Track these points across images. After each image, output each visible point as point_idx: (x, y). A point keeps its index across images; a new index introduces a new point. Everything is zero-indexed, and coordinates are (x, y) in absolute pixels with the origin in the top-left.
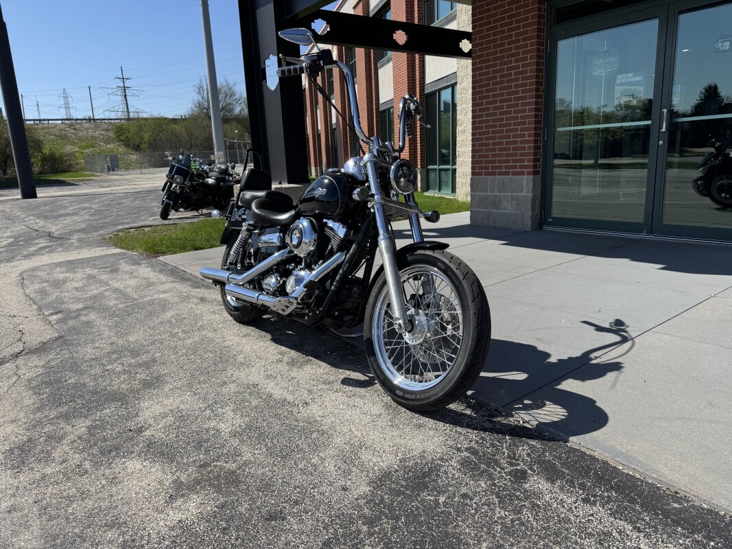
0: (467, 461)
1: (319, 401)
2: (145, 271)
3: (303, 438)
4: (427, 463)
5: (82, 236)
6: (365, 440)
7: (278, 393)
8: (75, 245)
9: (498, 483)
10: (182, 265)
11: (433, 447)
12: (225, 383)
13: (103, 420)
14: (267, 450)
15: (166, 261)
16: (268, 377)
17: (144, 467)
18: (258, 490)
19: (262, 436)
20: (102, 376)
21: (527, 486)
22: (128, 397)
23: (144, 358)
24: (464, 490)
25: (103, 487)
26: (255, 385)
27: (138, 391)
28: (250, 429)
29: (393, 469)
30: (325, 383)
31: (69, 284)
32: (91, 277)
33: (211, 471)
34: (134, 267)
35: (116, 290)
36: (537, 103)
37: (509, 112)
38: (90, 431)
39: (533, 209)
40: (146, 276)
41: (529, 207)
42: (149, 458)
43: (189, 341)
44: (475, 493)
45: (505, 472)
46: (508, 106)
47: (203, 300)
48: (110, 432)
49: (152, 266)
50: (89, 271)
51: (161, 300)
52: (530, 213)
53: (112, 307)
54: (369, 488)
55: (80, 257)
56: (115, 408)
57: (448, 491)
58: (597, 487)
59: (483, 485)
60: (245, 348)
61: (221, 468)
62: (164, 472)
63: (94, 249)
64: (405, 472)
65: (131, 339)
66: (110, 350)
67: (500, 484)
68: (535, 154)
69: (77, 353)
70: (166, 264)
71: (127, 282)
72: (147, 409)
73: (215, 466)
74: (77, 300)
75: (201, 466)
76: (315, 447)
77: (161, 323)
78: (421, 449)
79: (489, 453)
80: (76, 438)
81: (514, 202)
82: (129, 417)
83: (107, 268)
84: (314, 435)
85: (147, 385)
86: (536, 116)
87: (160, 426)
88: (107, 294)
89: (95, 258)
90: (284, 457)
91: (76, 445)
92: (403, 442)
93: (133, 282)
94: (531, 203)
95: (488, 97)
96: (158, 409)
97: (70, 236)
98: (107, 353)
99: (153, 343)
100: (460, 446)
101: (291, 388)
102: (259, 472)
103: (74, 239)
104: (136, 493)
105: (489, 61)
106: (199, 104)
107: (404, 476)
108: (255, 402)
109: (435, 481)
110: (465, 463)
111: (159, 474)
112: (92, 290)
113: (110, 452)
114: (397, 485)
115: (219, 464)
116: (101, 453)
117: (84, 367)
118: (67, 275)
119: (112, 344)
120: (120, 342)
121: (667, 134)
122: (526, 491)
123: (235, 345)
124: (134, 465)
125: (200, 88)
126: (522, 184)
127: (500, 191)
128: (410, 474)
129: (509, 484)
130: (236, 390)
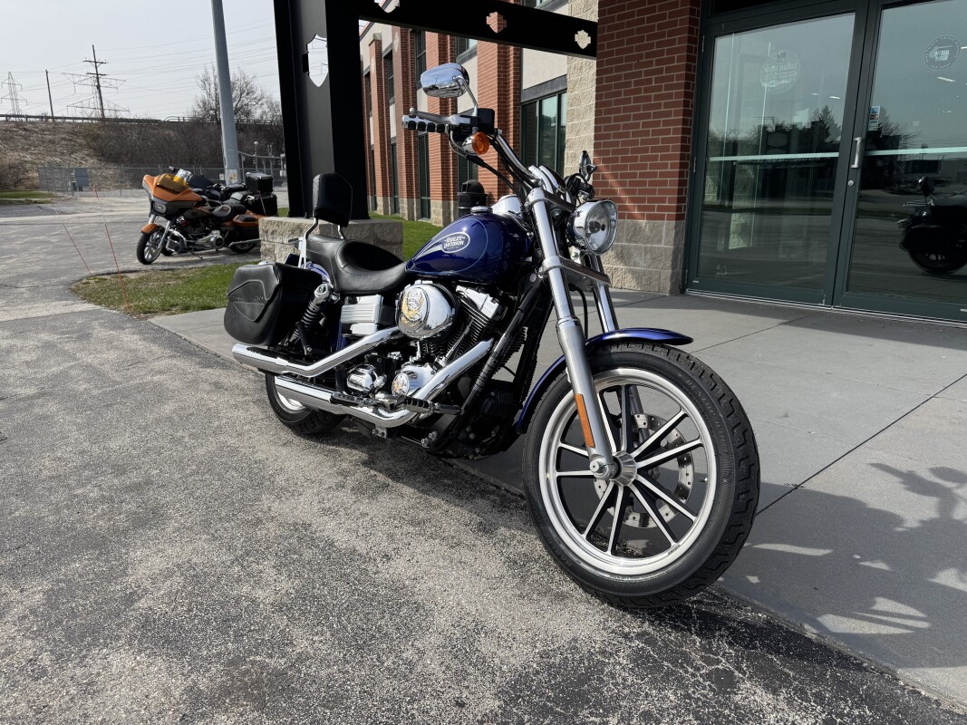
0: (642, 657)
1: (406, 554)
2: (130, 339)
3: (387, 616)
4: (581, 660)
5: (36, 283)
6: (484, 620)
7: (343, 539)
8: (26, 296)
9: (694, 693)
10: (184, 332)
11: (587, 632)
12: (259, 521)
13: (69, 581)
14: (332, 635)
15: (161, 326)
16: (325, 511)
17: (139, 663)
18: (324, 706)
19: (323, 612)
20: (67, 507)
21: (737, 698)
22: (110, 541)
23: (134, 477)
24: (644, 706)
25: (72, 700)
26: (306, 526)
27: (125, 532)
28: (304, 599)
29: (531, 670)
30: (413, 523)
31: (15, 356)
32: (48, 346)
33: (247, 671)
34: (114, 333)
35: (88, 367)
36: (685, 122)
37: (647, 133)
38: (48, 599)
39: (674, 267)
40: (133, 346)
41: (669, 263)
42: (147, 648)
43: (201, 451)
44: (661, 711)
45: (701, 675)
46: (645, 125)
47: (218, 386)
48: (81, 602)
49: (140, 333)
50: (44, 336)
51: (157, 385)
52: (670, 271)
53: (81, 394)
54: (497, 703)
55: (34, 315)
56: (89, 560)
57: (620, 706)
58: (841, 699)
59: (672, 697)
60: (287, 464)
61: (263, 666)
62: (171, 674)
63: (54, 303)
64: (549, 675)
65: (113, 445)
66: (79, 464)
67: (697, 696)
68: (680, 192)
69: (28, 466)
70: (160, 330)
71: (105, 356)
72: (141, 561)
73: (254, 662)
74: (26, 381)
75: (231, 663)
76: (407, 632)
77: (158, 421)
78: (570, 636)
79: (672, 642)
80: (27, 612)
81: (648, 256)
82: (111, 577)
83: (74, 332)
84: (404, 610)
85: (139, 522)
86: (683, 140)
87: (162, 592)
88: (73, 372)
89: (55, 318)
90: (359, 648)
91: (27, 623)
92: (541, 624)
93: (112, 355)
94: (671, 257)
95: (618, 110)
96: (158, 563)
97: (18, 282)
98: (75, 467)
99: (147, 452)
100: (627, 630)
101: (361, 531)
102: (323, 673)
103: (24, 288)
104: (127, 711)
105: (620, 60)
106: (204, 103)
107: (550, 681)
108: (307, 555)
109: (597, 690)
110: (639, 659)
111: (164, 677)
112: (49, 367)
113: (82, 636)
114: (541, 696)
115: (258, 658)
116: (68, 638)
117: (39, 489)
118: (12, 342)
119: (82, 452)
120: (96, 449)
121: (859, 172)
122: (737, 707)
123: (271, 459)
124: (121, 660)
125: (205, 80)
126: (661, 231)
127: (630, 241)
128: (559, 679)
129: (711, 695)
130: (278, 533)
